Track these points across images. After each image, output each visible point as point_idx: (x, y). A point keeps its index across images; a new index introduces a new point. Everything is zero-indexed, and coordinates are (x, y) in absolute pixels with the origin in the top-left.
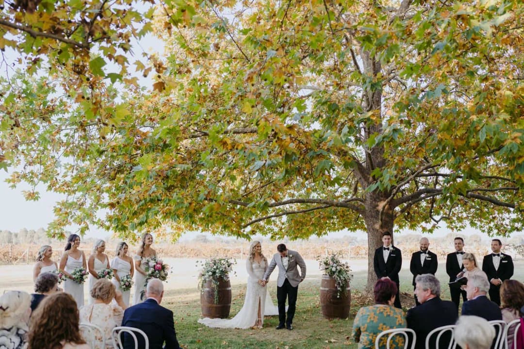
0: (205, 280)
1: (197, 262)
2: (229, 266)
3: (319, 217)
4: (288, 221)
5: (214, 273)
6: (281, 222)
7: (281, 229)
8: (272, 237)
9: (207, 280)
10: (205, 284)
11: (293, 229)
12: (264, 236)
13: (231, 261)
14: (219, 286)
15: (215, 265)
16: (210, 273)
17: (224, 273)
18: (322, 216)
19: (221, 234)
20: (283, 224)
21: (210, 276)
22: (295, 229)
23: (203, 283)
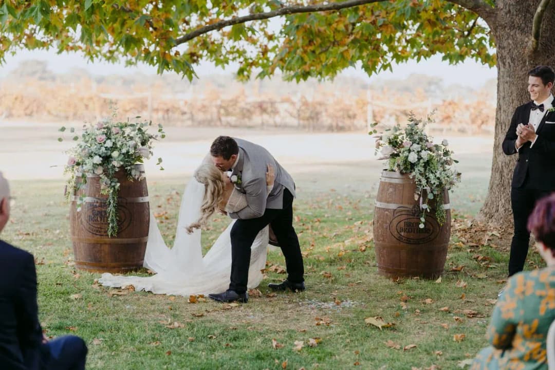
0: (83, 176)
1: (63, 129)
2: (143, 144)
3: (374, 23)
4: (287, 31)
5: (107, 159)
6: (265, 34)
7: (265, 51)
8: (241, 71)
9: (89, 175)
10: (83, 187)
11: (299, 51)
12: (220, 66)
13: (149, 131)
14: (119, 193)
15: (109, 138)
16: (97, 160)
17: (131, 159)
18: (380, 21)
19: (108, 59)
20: (271, 38)
21: (95, 166)
22: (305, 52)
23: (77, 183)
